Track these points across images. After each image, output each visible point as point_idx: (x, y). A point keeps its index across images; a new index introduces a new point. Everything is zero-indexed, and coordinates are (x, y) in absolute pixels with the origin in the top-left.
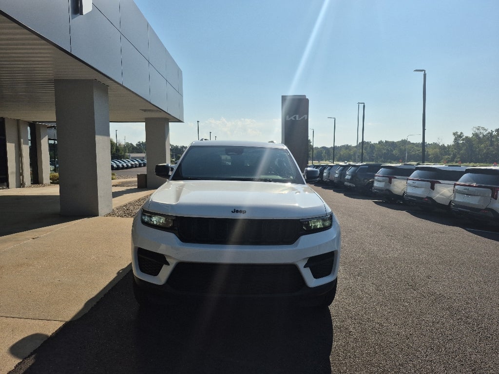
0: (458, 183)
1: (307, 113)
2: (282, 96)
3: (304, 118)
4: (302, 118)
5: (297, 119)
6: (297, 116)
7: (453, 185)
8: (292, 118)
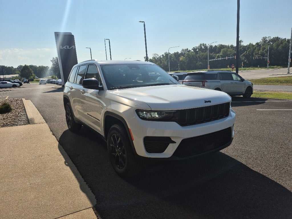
0: (184, 81)
1: (75, 45)
2: (55, 33)
3: (73, 47)
4: (71, 48)
5: (68, 48)
6: (68, 46)
7: (182, 82)
8: (65, 47)
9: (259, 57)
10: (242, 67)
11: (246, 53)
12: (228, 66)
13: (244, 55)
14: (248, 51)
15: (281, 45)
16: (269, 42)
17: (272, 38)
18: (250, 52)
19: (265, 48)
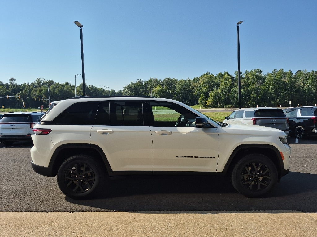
9: (36, 98)
10: (24, 108)
11: (22, 93)
12: (3, 107)
13: (20, 94)
14: (24, 90)
15: (57, 88)
16: (43, 84)
17: (46, 80)
18: (27, 92)
19: (42, 90)
